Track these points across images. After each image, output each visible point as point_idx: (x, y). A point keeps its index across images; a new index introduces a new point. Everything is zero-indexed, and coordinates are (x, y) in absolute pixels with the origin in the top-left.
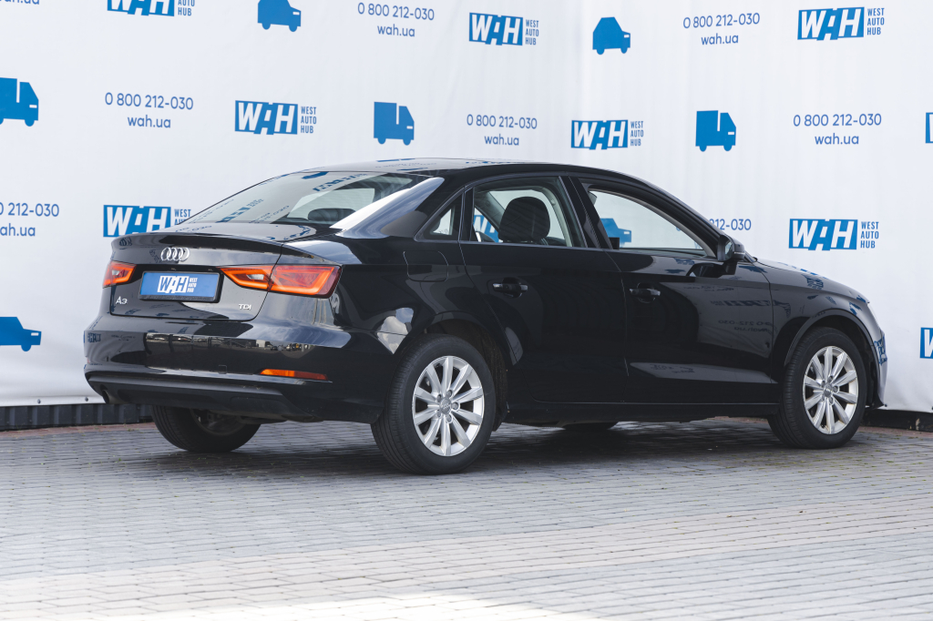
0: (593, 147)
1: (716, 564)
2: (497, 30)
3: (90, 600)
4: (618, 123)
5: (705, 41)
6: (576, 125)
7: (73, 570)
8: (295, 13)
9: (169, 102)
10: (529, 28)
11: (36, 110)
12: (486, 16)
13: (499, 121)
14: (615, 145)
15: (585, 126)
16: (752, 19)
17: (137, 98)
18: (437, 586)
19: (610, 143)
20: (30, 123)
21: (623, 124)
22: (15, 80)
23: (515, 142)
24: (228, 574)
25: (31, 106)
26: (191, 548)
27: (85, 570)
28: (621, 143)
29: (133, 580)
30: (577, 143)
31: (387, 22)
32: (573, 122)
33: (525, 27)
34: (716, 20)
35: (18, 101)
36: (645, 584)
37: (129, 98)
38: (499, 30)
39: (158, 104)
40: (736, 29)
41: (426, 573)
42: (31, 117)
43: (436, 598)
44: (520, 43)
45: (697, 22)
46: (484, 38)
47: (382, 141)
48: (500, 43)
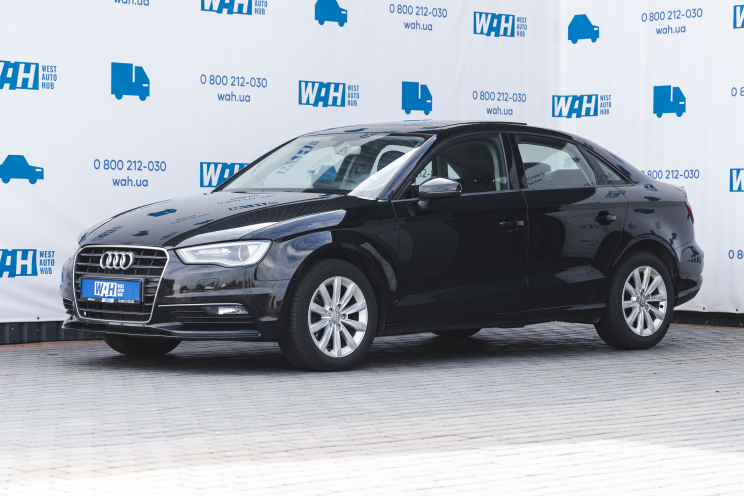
0: (569, 116)
2: (495, 25)
4: (590, 97)
5: (659, 32)
6: (556, 99)
8: (343, 12)
9: (249, 82)
10: (519, 23)
11: (148, 88)
12: (487, 14)
13: (497, 96)
14: (588, 114)
15: (563, 100)
16: (696, 13)
17: (225, 79)
19: (583, 113)
20: (143, 98)
21: (594, 98)
22: (131, 65)
23: (510, 113)
25: (144, 85)
28: (592, 113)
30: (557, 113)
31: (411, 19)
32: (554, 97)
33: (516, 23)
34: (667, 15)
35: (134, 81)
37: (218, 79)
38: (497, 25)
39: (240, 83)
40: (683, 21)
42: (144, 94)
44: (513, 35)
45: (652, 17)
46: (485, 31)
47: (408, 112)
48: (497, 35)
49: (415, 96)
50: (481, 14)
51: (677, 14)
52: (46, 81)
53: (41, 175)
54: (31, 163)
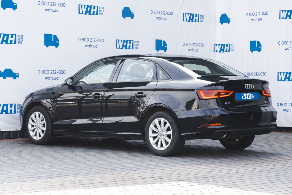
0: (220, 52)
1: (256, 173)
3: (74, 185)
4: (227, 45)
5: (252, 20)
6: (215, 45)
7: (69, 176)
8: (133, 14)
9: (97, 40)
10: (201, 17)
11: (58, 43)
12: (188, 14)
13: (192, 45)
14: (226, 51)
15: (218, 46)
16: (266, 13)
17: (88, 39)
18: (175, 180)
20: (56, 47)
21: (228, 45)
22: (52, 35)
23: (197, 51)
24: (114, 177)
25: (57, 42)
26: (103, 170)
27: (73, 176)
29: (87, 179)
30: (215, 51)
31: (159, 16)
33: (200, 17)
34: (256, 14)
35: (53, 40)
36: (236, 179)
37: (85, 39)
38: (192, 18)
39: (94, 41)
40: (261, 16)
41: (171, 176)
42: (57, 45)
43: (174, 183)
44: (198, 21)
45: (250, 15)
46: (188, 20)
47: (158, 51)
48: (192, 21)
49: (161, 45)
50: (186, 14)
51: (259, 14)
52: (19, 41)
53: (18, 76)
54: (14, 72)
